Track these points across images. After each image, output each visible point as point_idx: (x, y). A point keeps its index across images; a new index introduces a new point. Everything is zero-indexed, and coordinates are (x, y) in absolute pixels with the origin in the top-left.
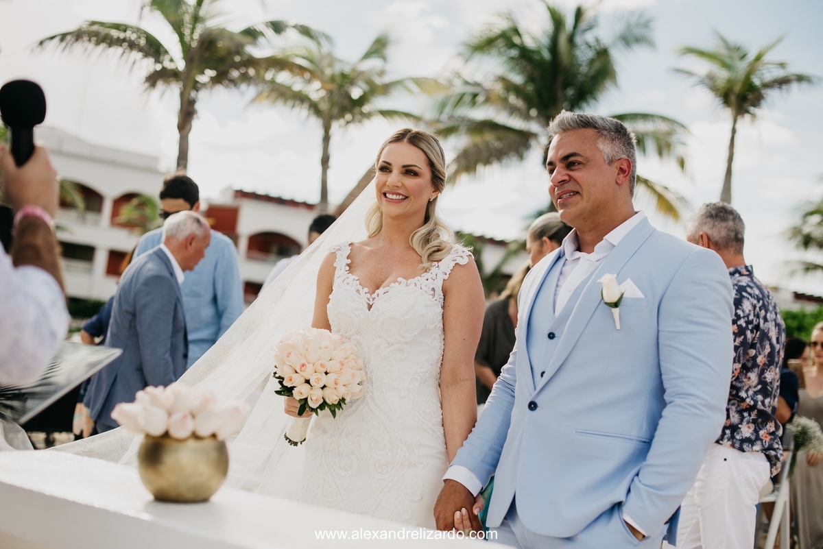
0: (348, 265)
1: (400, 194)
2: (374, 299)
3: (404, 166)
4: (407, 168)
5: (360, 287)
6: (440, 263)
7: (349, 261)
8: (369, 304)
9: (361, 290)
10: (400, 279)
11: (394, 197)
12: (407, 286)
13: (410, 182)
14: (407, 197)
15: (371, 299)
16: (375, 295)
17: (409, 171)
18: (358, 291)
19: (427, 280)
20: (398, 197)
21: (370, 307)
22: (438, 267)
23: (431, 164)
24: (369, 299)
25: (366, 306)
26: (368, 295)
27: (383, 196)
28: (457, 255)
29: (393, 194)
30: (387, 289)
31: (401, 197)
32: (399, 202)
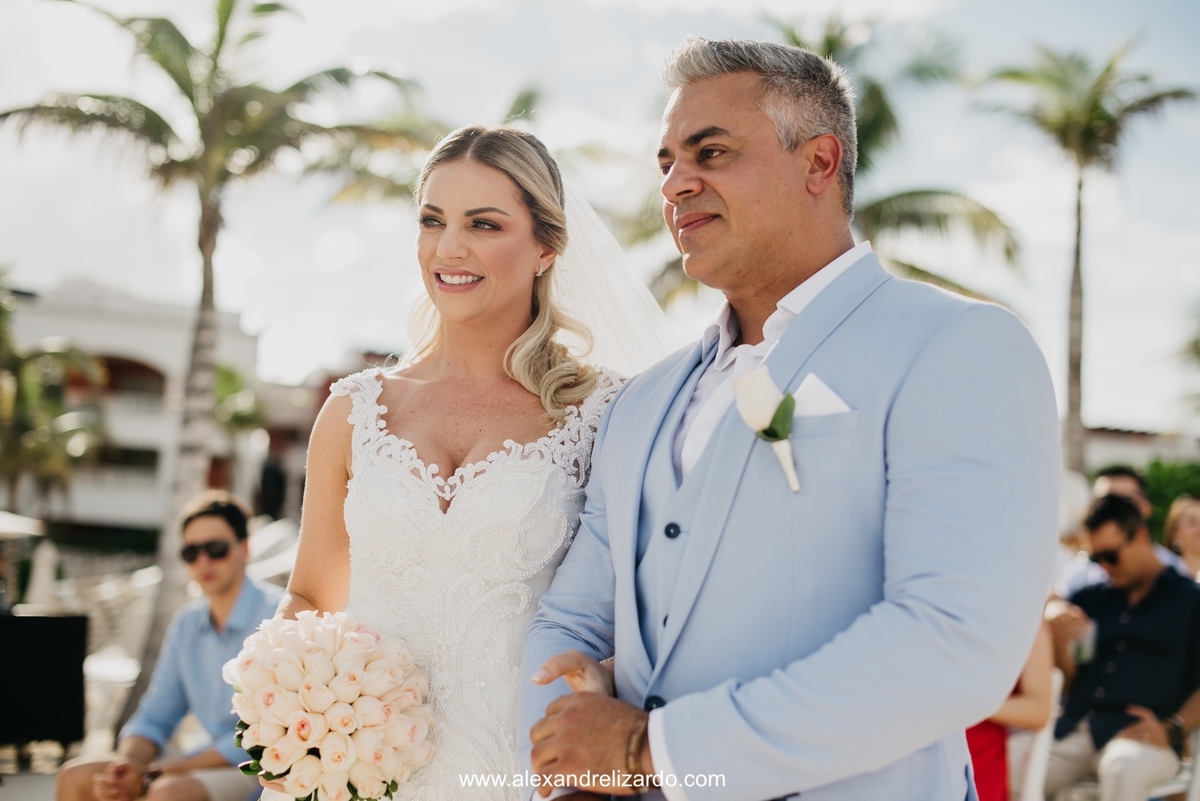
0: (382, 417)
1: (467, 274)
2: (453, 488)
3: (470, 213)
4: (475, 217)
5: (419, 464)
6: (582, 408)
7: (383, 410)
8: (442, 499)
9: (422, 469)
10: (508, 443)
11: (456, 280)
12: (524, 457)
13: (485, 245)
14: (482, 278)
15: (447, 489)
16: (452, 480)
17: (480, 222)
18: (415, 472)
19: (563, 443)
20: (464, 279)
21: (445, 505)
22: (579, 415)
23: (529, 201)
24: (441, 489)
25: (437, 503)
26: (440, 480)
27: (434, 278)
28: (611, 389)
29: (453, 274)
30: (481, 465)
31: (470, 279)
32: (467, 290)
